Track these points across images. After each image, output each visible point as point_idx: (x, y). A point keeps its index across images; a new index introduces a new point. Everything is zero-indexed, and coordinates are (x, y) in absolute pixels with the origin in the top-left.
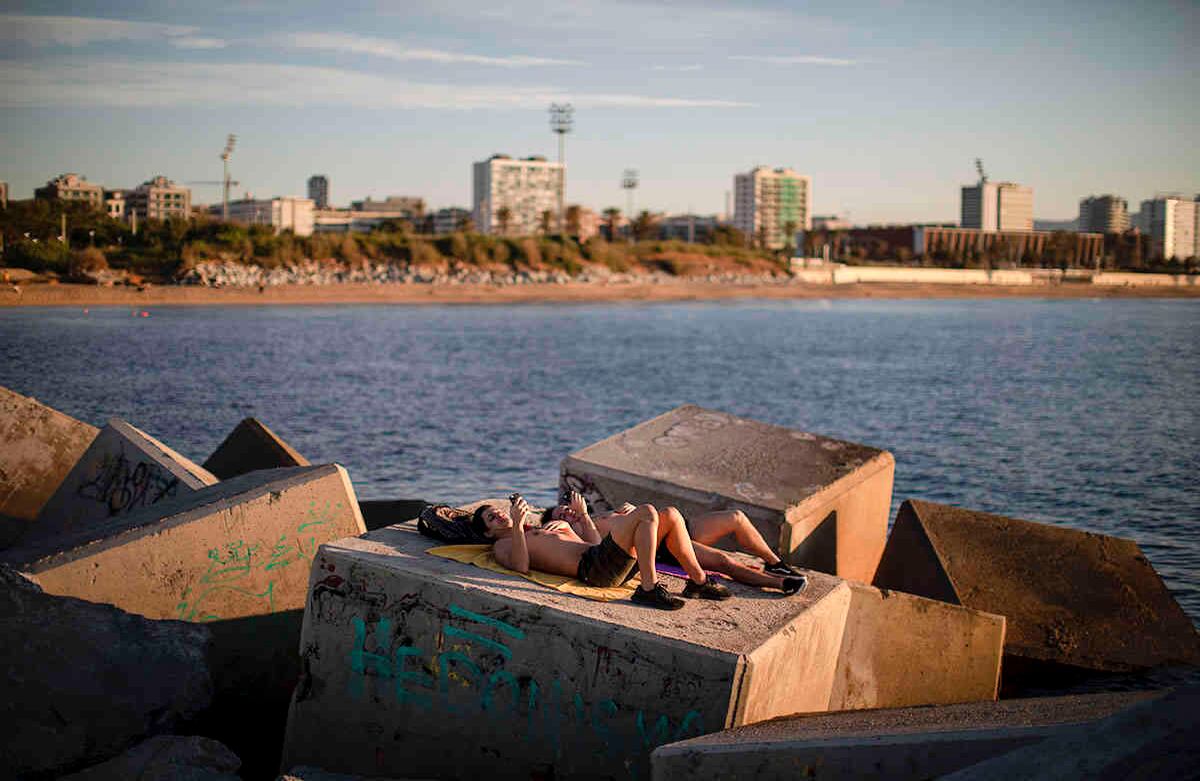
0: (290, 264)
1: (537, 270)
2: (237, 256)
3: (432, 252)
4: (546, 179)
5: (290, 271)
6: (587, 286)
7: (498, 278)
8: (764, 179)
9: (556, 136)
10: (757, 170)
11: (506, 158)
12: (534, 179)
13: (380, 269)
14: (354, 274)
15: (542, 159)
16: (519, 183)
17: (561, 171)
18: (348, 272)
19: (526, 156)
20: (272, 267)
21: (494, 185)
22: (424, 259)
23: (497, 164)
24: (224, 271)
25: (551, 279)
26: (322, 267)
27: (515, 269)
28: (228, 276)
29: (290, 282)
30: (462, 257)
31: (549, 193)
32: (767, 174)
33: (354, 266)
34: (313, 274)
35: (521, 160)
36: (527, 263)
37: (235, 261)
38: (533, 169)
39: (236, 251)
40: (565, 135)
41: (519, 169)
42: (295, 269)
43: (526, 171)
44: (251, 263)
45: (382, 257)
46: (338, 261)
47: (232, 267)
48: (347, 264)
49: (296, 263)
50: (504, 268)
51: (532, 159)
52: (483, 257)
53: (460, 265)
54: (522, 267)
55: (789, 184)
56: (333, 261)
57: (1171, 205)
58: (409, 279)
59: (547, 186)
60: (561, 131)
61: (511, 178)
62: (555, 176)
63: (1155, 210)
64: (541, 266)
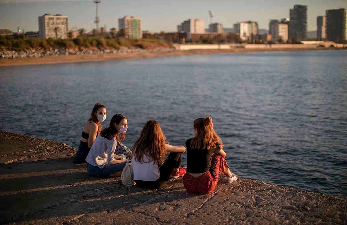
0: (26, 50)
1: (106, 49)
2: (7, 47)
3: (73, 44)
4: (62, 21)
5: (26, 52)
6: (122, 54)
7: (95, 52)
8: (128, 20)
9: (95, 4)
10: (125, 17)
11: (49, 15)
12: (58, 21)
13: (56, 50)
14: (48, 52)
15: (60, 15)
16: (54, 23)
17: (67, 19)
18: (46, 52)
19: (55, 14)
20: (20, 51)
21: (46, 24)
22: (70, 46)
23: (46, 17)
24: (4, 53)
25: (112, 52)
26: (36, 50)
27: (99, 49)
28: (6, 55)
29: (28, 56)
30: (82, 45)
31: (63, 26)
32: (128, 18)
33: (47, 50)
34: (34, 53)
35: (54, 15)
36: (103, 46)
37: (6, 49)
38: (58, 18)
39: (6, 46)
40: (99, 4)
41: (53, 18)
42: (28, 51)
43: (56, 19)
44: (12, 50)
45: (56, 46)
46: (42, 48)
47: (7, 52)
48: (45, 49)
49: (28, 49)
50: (96, 49)
51: (57, 15)
52: (89, 45)
53: (82, 48)
54: (102, 48)
55: (135, 21)
56: (40, 48)
57: (242, 24)
58: (67, 54)
59: (63, 23)
60: (97, 3)
61: (51, 21)
62: (65, 20)
63: (237, 26)
64: (108, 47)
